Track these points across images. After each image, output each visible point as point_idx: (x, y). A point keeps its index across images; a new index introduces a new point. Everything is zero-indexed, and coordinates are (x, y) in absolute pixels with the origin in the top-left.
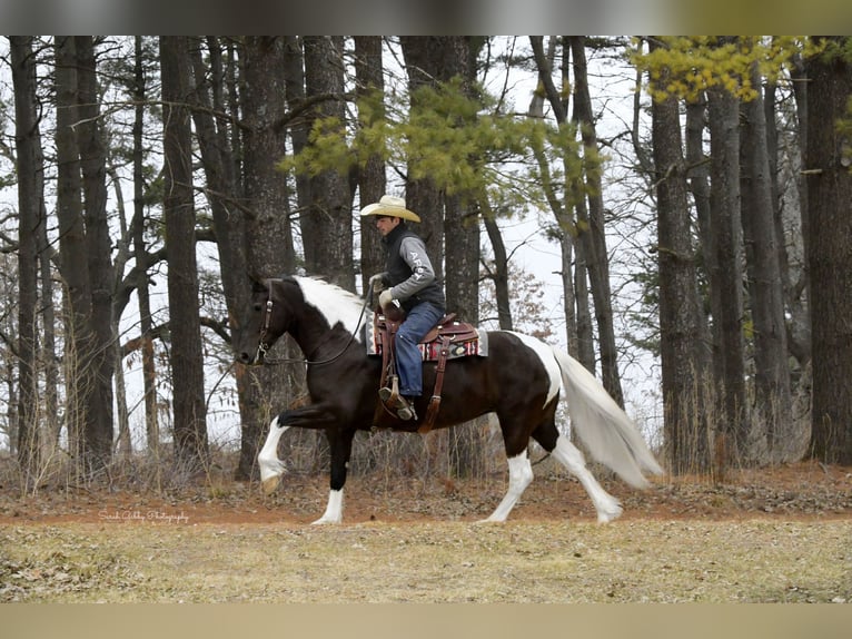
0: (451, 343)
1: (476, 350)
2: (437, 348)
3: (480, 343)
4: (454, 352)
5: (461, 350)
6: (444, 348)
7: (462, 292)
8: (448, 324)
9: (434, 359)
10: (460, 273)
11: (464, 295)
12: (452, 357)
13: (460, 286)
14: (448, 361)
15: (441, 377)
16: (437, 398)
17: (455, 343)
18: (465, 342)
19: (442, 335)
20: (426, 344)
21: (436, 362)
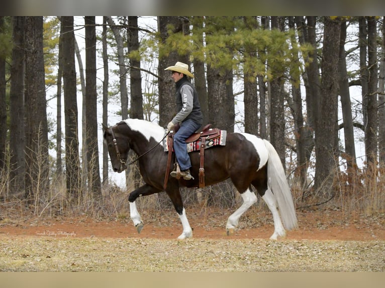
0: (206, 140)
1: (219, 142)
2: (199, 144)
3: (221, 139)
4: (208, 145)
5: (211, 143)
6: (203, 143)
7: (277, 116)
8: (206, 130)
9: (198, 149)
10: (276, 106)
11: (278, 118)
12: (207, 147)
13: (276, 113)
14: (205, 150)
15: (202, 158)
16: (202, 169)
17: (209, 140)
18: (214, 139)
19: (202, 137)
20: (194, 142)
21: (199, 151)
